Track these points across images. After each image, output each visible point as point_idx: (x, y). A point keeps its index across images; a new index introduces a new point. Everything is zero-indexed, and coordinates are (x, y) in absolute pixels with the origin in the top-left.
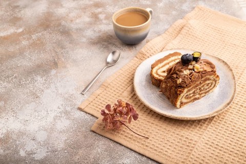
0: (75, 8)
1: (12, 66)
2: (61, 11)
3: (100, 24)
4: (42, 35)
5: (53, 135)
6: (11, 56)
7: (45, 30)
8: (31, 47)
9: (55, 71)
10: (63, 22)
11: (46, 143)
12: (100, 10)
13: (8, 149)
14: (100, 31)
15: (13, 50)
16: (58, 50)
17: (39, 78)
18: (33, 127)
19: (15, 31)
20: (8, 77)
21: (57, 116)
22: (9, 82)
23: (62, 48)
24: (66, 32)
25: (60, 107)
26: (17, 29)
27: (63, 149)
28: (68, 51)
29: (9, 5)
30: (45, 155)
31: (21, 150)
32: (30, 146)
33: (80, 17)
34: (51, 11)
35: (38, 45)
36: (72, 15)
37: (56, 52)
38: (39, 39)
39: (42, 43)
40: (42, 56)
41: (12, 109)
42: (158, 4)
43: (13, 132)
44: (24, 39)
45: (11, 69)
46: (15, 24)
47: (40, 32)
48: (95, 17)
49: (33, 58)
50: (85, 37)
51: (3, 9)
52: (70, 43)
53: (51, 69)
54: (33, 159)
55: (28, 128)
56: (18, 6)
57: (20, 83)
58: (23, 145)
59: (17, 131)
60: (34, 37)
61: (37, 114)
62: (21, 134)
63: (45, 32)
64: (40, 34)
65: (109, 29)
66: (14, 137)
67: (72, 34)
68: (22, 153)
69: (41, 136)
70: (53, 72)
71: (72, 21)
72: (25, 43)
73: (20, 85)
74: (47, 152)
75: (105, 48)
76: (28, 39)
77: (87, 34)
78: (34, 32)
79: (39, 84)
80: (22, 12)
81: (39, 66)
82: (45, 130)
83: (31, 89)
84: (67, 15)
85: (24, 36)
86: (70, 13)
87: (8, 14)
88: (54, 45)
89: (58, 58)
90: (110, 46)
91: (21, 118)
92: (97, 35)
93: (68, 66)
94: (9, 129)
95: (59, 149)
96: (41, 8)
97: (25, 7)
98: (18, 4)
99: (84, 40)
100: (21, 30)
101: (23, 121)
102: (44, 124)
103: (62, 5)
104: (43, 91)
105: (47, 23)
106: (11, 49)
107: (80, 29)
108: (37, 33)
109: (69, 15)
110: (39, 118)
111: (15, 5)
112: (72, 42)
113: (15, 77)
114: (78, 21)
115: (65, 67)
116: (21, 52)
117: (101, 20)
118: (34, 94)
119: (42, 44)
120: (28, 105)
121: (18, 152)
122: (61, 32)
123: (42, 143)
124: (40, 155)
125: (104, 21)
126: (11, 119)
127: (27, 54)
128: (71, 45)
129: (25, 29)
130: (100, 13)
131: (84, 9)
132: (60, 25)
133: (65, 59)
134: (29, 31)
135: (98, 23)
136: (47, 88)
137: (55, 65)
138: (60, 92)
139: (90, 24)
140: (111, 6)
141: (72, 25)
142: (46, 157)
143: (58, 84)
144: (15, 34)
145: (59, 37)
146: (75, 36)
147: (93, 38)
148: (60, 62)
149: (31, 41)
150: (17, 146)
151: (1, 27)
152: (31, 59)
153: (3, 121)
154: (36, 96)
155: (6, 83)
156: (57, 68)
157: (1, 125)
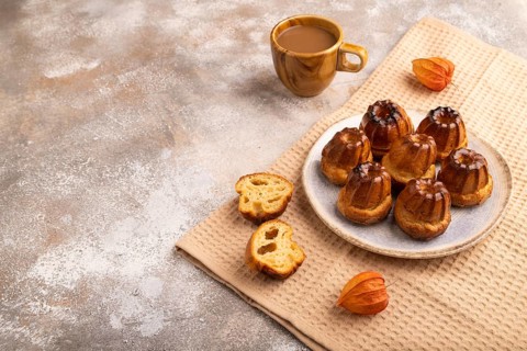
0: (201, 19)
1: (82, 140)
2: (172, 25)
3: (254, 53)
4: (139, 75)
5: (173, 285)
6: (78, 120)
7: (144, 65)
8: (117, 101)
9: (169, 152)
10: (179, 48)
11: (161, 303)
12: (251, 22)
13: (87, 314)
14: (254, 68)
15: (81, 107)
16: (172, 108)
17: (138, 166)
18: (132, 269)
19: (84, 66)
20: (76, 163)
22: (78, 174)
23: (181, 102)
24: (185, 70)
25: (185, 227)
26: (87, 62)
27: (197, 316)
28: (192, 111)
29: (68, 10)
30: (161, 327)
31: (113, 316)
32: (130, 308)
33: (213, 37)
34: (153, 23)
35: (131, 97)
36: (196, 33)
37: (170, 112)
38: (132, 84)
39: (139, 92)
40: (142, 119)
41: (88, 231)
42: (369, 11)
43: (94, 278)
44: (103, 83)
45: (80, 146)
46: (82, 51)
47: (133, 69)
48: (243, 36)
49: (123, 124)
50: (223, 80)
51: (55, 19)
52: (195, 93)
53: (162, 147)
54: (137, 335)
55: (123, 271)
56: (86, 14)
57: (101, 175)
58: (116, 307)
59: (101, 277)
60: (122, 79)
61: (139, 241)
62: (111, 282)
63: (144, 70)
64: (134, 73)
66: (97, 288)
67: (198, 73)
68: (116, 323)
69: (152, 288)
70: (166, 153)
71: (196, 45)
72: (104, 91)
73: (101, 181)
74: (165, 321)
75: (266, 103)
76: (111, 85)
77: (229, 74)
78: (122, 68)
79: (140, 179)
80: (95, 25)
81: (136, 141)
82: (158, 275)
83: (124, 188)
84: (187, 34)
85: (103, 78)
86: (190, 29)
87: (67, 29)
88: (164, 96)
89: (175, 125)
90: (275, 98)
91: (108, 250)
92: (249, 75)
93: (194, 141)
94: (85, 273)
95: (188, 315)
96: (132, 18)
97: (100, 15)
98: (84, 9)
99: (224, 86)
100: (94, 65)
101: (111, 257)
102: (155, 262)
103: (173, 12)
104: (147, 193)
105: (148, 50)
106: (79, 104)
107: (215, 64)
108: (128, 71)
109: (191, 33)
110: (144, 249)
111: (80, 10)
112: (198, 90)
113: (91, 164)
114: (208, 46)
115: (189, 143)
116: (99, 111)
117: (256, 45)
118: (130, 199)
119: (140, 94)
120: (118, 223)
121: (106, 321)
122: (176, 70)
123: (153, 301)
124: (152, 326)
125: (261, 47)
126: (89, 252)
127: (110, 114)
128: (198, 97)
129: (103, 63)
130: (253, 29)
131: (220, 20)
132: (172, 53)
133: (187, 127)
134: (112, 67)
135: (249, 50)
136: (157, 187)
137: (169, 138)
138: (182, 196)
139: (234, 51)
140: (273, 13)
141: (198, 55)
142: (163, 332)
143: (178, 179)
144: (83, 72)
145: (173, 81)
146: (204, 78)
147: (242, 82)
148: (178, 132)
149: (117, 88)
150: (104, 308)
151: (54, 58)
152: (119, 126)
153: (72, 256)
154: (134, 205)
155: (72, 177)
156: (173, 144)
157: (69, 265)
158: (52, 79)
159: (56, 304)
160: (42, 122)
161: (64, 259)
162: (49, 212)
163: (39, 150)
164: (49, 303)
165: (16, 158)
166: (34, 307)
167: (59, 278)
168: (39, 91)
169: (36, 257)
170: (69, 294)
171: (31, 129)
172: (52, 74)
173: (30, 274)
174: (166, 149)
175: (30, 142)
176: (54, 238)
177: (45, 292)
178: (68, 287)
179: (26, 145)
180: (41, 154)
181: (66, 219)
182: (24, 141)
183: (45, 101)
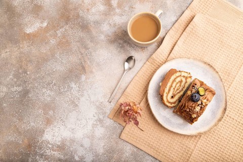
1: (48, 71)
3: (114, 15)
4: (66, 30)
5: (94, 141)
6: (45, 60)
7: (67, 24)
9: (85, 77)
10: (81, 12)
11: (91, 149)
15: (45, 52)
16: (83, 51)
17: (73, 85)
18: (79, 135)
19: (41, 25)
20: (49, 84)
21: (94, 124)
22: (51, 90)
23: (86, 48)
24: (85, 27)
25: (95, 115)
26: (42, 23)
27: (104, 154)
28: (91, 53)
30: (92, 159)
31: (75, 155)
32: (81, 152)
33: (95, 4)
35: (64, 44)
37: (82, 54)
38: (64, 37)
39: (67, 41)
40: (71, 58)
41: (60, 118)
43: (66, 139)
44: (51, 36)
45: (49, 75)
46: (38, 15)
49: (64, 61)
50: (102, 33)
52: (91, 41)
53: (81, 74)
55: (76, 136)
57: (60, 90)
58: (76, 151)
59: (68, 139)
60: (59, 33)
61: (79, 122)
62: (73, 141)
63: (67, 27)
64: (64, 30)
66: (68, 144)
67: (91, 28)
68: (77, 158)
69: (87, 143)
70: (83, 77)
71: (88, 10)
72: (53, 42)
74: (93, 157)
75: (121, 47)
76: (55, 37)
77: (104, 29)
78: (58, 26)
79: (75, 92)
81: (71, 71)
82: (88, 138)
83: (70, 97)
84: (83, 2)
85: (50, 33)
88: (78, 43)
89: (85, 61)
90: (125, 44)
91: (69, 127)
92: (113, 30)
93: (94, 70)
94: (62, 137)
95: (101, 154)
99: (102, 37)
100: (45, 24)
101: (70, 130)
102: (86, 132)
104: (79, 99)
105: (67, 13)
106: (43, 50)
107: (97, 22)
108: (61, 28)
110: (82, 126)
113: (55, 84)
114: (93, 10)
115: (92, 72)
116: (53, 54)
117: (115, 9)
118: (73, 102)
119: (68, 43)
120: (71, 114)
121: (74, 158)
122: (81, 27)
123: (88, 149)
126: (62, 127)
127: (58, 56)
128: (92, 44)
129: (49, 23)
132: (78, 16)
133: (90, 62)
134: (53, 26)
135: (112, 13)
136: (82, 96)
137: (84, 69)
138: (92, 100)
141: (90, 17)
143: (90, 91)
144: (41, 29)
145: (81, 34)
146: (94, 32)
148: (87, 66)
149: (58, 39)
150: (72, 152)
151: (26, 20)
152: (62, 63)
153: (57, 130)
154: (75, 105)
155: (49, 91)
156: (86, 73)
157: (56, 134)
158: (29, 34)
159: (55, 151)
160: (30, 61)
161: (54, 131)
162: (44, 110)
163: (33, 77)
164: (53, 150)
165: (25, 82)
166: (48, 152)
167: (54, 140)
168: (25, 42)
169: (44, 131)
170: (58, 146)
171: (27, 65)
172: (29, 30)
173: (44, 138)
174: (83, 75)
175: (28, 73)
176: (49, 122)
177: (50, 146)
178: (58, 143)
179: (27, 75)
180: (34, 79)
181: (51, 113)
182: (25, 72)
183: (29, 48)
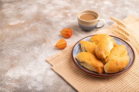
0: (54, 10)
1: (20, 41)
2: (45, 11)
3: (69, 19)
4: (36, 24)
5: (46, 78)
6: (19, 36)
7: (37, 22)
8: (30, 31)
9: (45, 45)
10: (47, 17)
11: (42, 83)
12: (68, 11)
13: (22, 85)
14: (69, 23)
15: (20, 33)
16: (46, 33)
17: (36, 48)
18: (34, 74)
19: (20, 22)
20: (18, 47)
21: (47, 68)
22: (19, 50)
23: (48, 32)
24: (49, 23)
26: (21, 21)
28: (51, 34)
29: (16, 7)
30: (42, 88)
32: (34, 84)
33: (57, 15)
34: (40, 11)
35: (34, 30)
36: (52, 14)
37: (45, 34)
38: (34, 27)
39: (36, 29)
40: (37, 36)
41: (22, 64)
42: (102, 8)
43: (24, 76)
44: (26, 26)
45: (20, 43)
46: (20, 18)
47: (34, 23)
48: (66, 15)
49: (32, 37)
50: (60, 26)
51: (12, 9)
52: (52, 29)
53: (42, 43)
54: (36, 91)
55: (32, 75)
57: (25, 50)
58: (30, 83)
59: (26, 76)
60: (31, 25)
61: (36, 67)
62: (28, 77)
63: (37, 23)
64: (35, 24)
65: (74, 22)
66: (25, 79)
67: (53, 24)
68: (30, 87)
69: (40, 79)
70: (44, 45)
71: (52, 17)
72: (26, 29)
73: (25, 51)
74: (43, 87)
76: (28, 27)
77: (62, 24)
78: (31, 23)
79: (36, 51)
80: (23, 11)
81: (35, 42)
82: (42, 76)
83: (32, 54)
84: (49, 14)
85: (26, 25)
86: (51, 12)
87: (15, 12)
88: (43, 30)
89: (46, 38)
90: (75, 31)
91: (27, 69)
92: (68, 25)
93: (52, 42)
94: (21, 75)
95: (50, 86)
96: (34, 9)
97: (25, 8)
98: (20, 7)
99: (60, 28)
100: (23, 22)
101: (28, 71)
102: (41, 72)
103: (46, 8)
104: (39, 55)
105: (38, 18)
106: (19, 32)
107: (57, 22)
108: (33, 23)
109: (51, 14)
110: (38, 69)
111: (19, 7)
112: (53, 28)
113: (22, 47)
114: (55, 17)
115: (50, 42)
116: (25, 34)
117: (69, 17)
118: (34, 56)
120: (30, 62)
121: (27, 87)
122: (47, 23)
123: (40, 82)
124: (40, 88)
125: (71, 18)
126: (22, 70)
127: (28, 34)
128: (53, 30)
129: (26, 21)
130: (68, 13)
131: (59, 10)
132: (45, 19)
133: (50, 38)
134: (28, 22)
135: (67, 18)
136: (41, 53)
137: (45, 41)
138: (48, 56)
139: (63, 19)
140: (74, 9)
141: (53, 19)
142: (43, 90)
143: (47, 51)
144: (20, 24)
145: (46, 26)
146: (54, 26)
147: (65, 27)
148: (47, 40)
149: (30, 28)
150: (26, 84)
151: (12, 20)
152: (30, 38)
153: (18, 71)
154: (35, 58)
155: (17, 50)
156: (46, 43)
157: (16, 73)
158: (11, 25)
159: (13, 82)
160: (9, 37)
161: (15, 71)
162: (11, 59)
163: (8, 43)
164: (11, 82)
165: (1, 46)
166: (7, 83)
167: (14, 76)
168: (8, 28)
169: (7, 71)
170: (17, 80)
171: (5, 38)
172: (11, 24)
173: (6, 75)
174: (44, 44)
175: (5, 42)
176: (12, 66)
177: (10, 80)
178: (16, 78)
179: (4, 42)
180: (9, 45)
181: (16, 61)
182: (3, 41)
183: (9, 31)
